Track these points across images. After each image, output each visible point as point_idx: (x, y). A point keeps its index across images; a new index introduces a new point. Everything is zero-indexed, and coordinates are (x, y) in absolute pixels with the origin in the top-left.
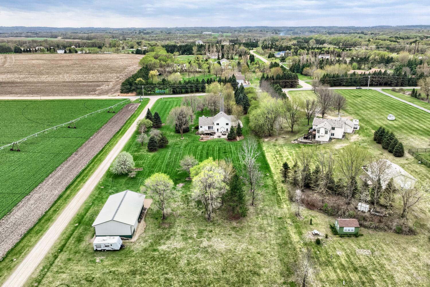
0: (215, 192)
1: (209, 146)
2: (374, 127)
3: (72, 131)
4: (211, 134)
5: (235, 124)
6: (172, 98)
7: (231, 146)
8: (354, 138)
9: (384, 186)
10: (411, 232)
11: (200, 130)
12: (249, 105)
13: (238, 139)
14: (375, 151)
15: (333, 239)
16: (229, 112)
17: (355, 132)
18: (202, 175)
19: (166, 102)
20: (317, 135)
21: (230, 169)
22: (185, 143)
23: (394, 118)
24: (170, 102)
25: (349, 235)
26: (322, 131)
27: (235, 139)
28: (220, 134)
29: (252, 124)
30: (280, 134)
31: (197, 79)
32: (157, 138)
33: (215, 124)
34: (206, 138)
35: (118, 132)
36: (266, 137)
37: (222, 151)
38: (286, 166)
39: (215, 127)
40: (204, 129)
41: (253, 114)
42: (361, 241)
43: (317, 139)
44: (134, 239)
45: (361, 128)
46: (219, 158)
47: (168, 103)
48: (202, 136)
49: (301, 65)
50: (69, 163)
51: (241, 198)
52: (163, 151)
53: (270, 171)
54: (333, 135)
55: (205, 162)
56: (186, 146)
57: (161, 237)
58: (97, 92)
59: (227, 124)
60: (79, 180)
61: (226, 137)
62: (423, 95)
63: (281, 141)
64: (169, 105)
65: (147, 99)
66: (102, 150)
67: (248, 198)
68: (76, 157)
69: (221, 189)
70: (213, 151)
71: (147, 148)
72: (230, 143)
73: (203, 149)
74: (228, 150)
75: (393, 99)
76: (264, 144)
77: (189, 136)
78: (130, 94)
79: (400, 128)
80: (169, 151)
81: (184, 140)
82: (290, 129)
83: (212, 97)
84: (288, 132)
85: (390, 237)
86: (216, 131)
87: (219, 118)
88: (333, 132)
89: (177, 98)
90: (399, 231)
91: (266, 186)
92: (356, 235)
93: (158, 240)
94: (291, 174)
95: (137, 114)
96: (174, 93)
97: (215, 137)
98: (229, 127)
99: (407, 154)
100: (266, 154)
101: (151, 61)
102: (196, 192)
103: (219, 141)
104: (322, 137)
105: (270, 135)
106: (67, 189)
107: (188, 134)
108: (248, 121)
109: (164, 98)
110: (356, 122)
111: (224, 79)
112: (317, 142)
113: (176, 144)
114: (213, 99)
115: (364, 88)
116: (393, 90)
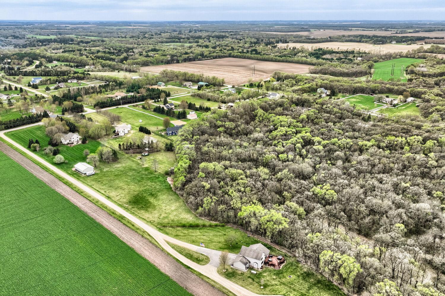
2: (137, 126)
4: (72, 143)
5: (80, 137)
7: (87, 145)
8: (132, 132)
9: (150, 142)
10: (160, 151)
13: (87, 142)
14: (142, 134)
15: (144, 157)
17: (131, 130)
19: (13, 134)
20: (120, 134)
22: (65, 149)
23: (141, 121)
25: (147, 155)
26: (121, 132)
28: (77, 142)
33: (72, 138)
34: (72, 145)
36: (98, 139)
38: (120, 145)
39: (72, 140)
40: (67, 142)
43: (120, 135)
45: (132, 127)
48: (69, 145)
54: (125, 132)
59: (77, 137)
61: (80, 143)
62: (148, 108)
71: (52, 154)
75: (136, 111)
76: (99, 141)
77: (63, 146)
79: (145, 125)
81: (62, 148)
82: (106, 134)
85: (156, 153)
87: (72, 135)
90: (157, 151)
92: (148, 155)
93: (101, 170)
94: (122, 147)
95: (8, 144)
97: (75, 144)
99: (152, 133)
104: (122, 134)
107: (60, 146)
110: (129, 126)
115: (119, 107)
116: (134, 106)
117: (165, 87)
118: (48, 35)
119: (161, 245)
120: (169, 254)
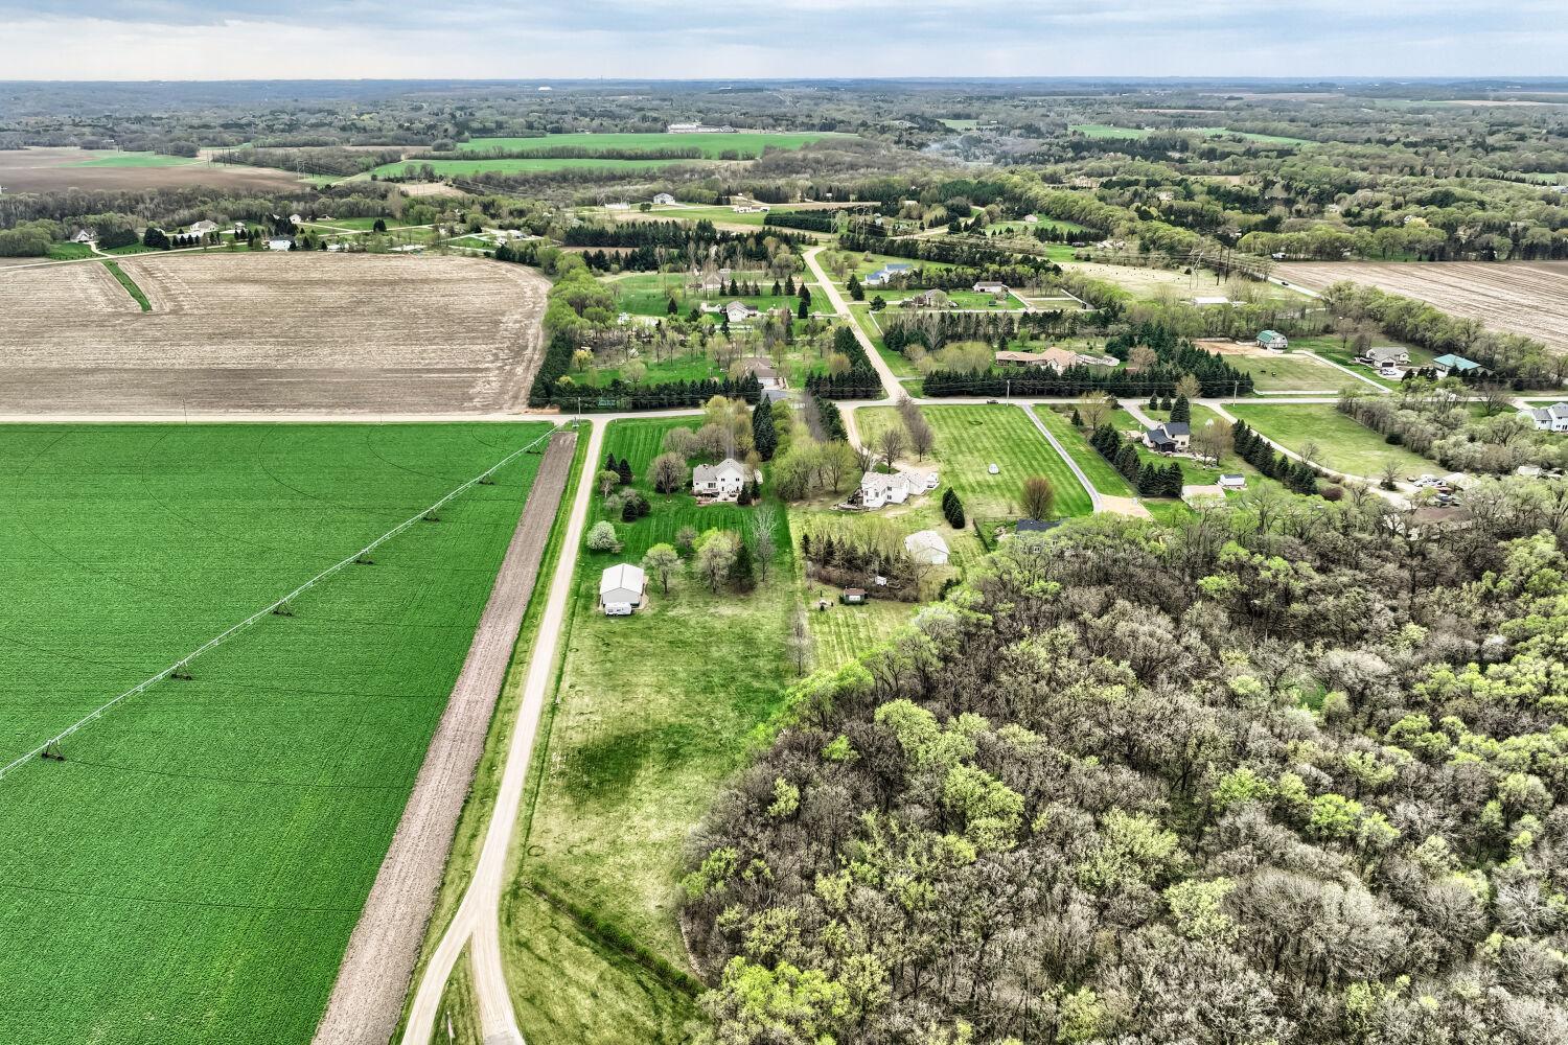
0: (721, 562)
1: (710, 514)
3: (492, 491)
4: (713, 496)
5: (749, 479)
6: (634, 420)
7: (743, 512)
8: (919, 503)
11: (696, 488)
12: (776, 444)
13: (753, 502)
14: (935, 520)
15: (839, 607)
16: (741, 456)
17: (926, 493)
18: (707, 546)
19: (625, 429)
20: (865, 498)
21: (737, 539)
22: (674, 509)
23: (997, 469)
24: (632, 429)
25: (854, 604)
26: (871, 493)
27: (749, 502)
28: (727, 496)
29: (774, 480)
30: (815, 496)
31: (682, 381)
32: (636, 502)
33: (719, 478)
34: (705, 502)
35: (565, 491)
36: (795, 500)
37: (729, 521)
38: (806, 539)
39: (719, 484)
40: (700, 486)
41: (781, 463)
42: (864, 608)
43: (865, 504)
44: (641, 607)
45: (940, 486)
46: (725, 528)
47: (629, 432)
48: (699, 498)
49: (905, 333)
50: (521, 538)
51: (749, 571)
52: (645, 521)
53: (791, 547)
54: (889, 497)
55: (707, 533)
56: (677, 513)
57: (667, 606)
58: (477, 402)
59: (738, 480)
60: (548, 556)
61: (735, 499)
62: (1088, 425)
63: (816, 507)
64: (632, 436)
65: (586, 421)
66: (556, 520)
67: (758, 576)
68: (525, 529)
69: (727, 559)
70: (717, 520)
71: (621, 516)
72: (741, 509)
73: (702, 517)
74: (737, 518)
75: (1034, 430)
76: (790, 511)
77: (680, 499)
78: (547, 410)
79: (995, 487)
80: (654, 522)
81: (671, 504)
82: (832, 490)
83: (714, 432)
84: (828, 493)
86: (720, 490)
87: (725, 469)
88: (890, 493)
89: (643, 420)
90: (905, 600)
91: (782, 563)
92: (861, 604)
93: (665, 608)
94: (811, 549)
95: (580, 454)
96: (636, 407)
97: (720, 499)
98: (740, 485)
99: (969, 526)
100: (791, 525)
101: (573, 322)
102: (699, 565)
103: (725, 506)
104: (871, 501)
105: (802, 497)
106: (541, 565)
107: (676, 494)
108: (768, 475)
109: (620, 421)
110: (932, 478)
111: (734, 380)
112: (865, 508)
113: (661, 511)
114: (715, 435)
115: (1001, 401)
116: (1054, 408)
117: (1279, 354)
118: (1139, 127)
119: (438, 954)
120: (408, 998)
